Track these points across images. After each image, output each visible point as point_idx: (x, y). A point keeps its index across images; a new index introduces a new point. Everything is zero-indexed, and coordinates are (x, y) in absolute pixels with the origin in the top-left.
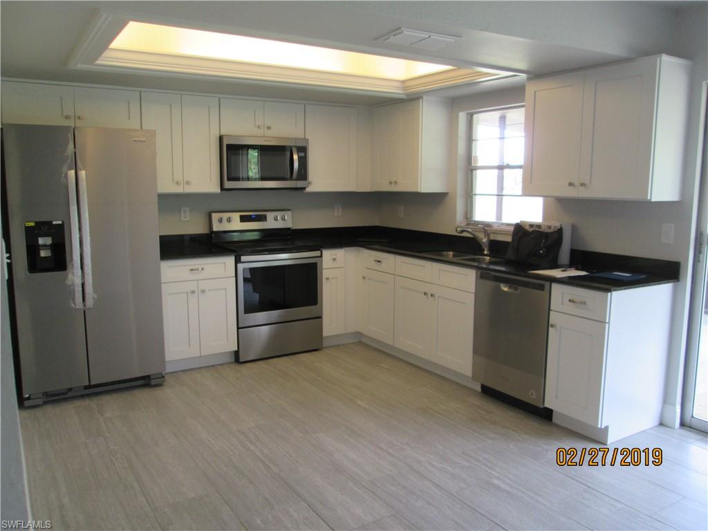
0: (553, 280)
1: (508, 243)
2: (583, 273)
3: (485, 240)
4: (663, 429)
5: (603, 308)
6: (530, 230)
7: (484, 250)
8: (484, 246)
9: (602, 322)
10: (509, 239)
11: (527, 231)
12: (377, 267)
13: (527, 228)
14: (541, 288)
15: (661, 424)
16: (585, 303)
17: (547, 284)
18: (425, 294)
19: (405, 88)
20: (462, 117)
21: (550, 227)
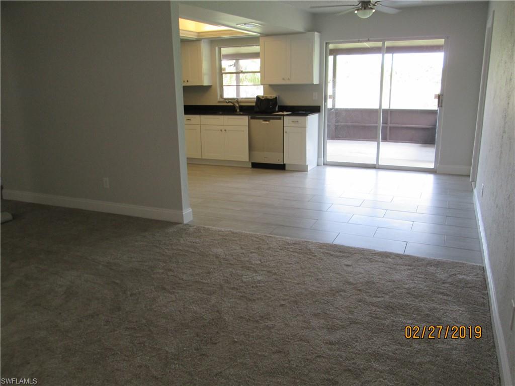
0: (284, 115)
1: (253, 106)
2: (290, 113)
3: (237, 105)
4: (319, 167)
5: (305, 122)
6: (263, 98)
7: (237, 110)
8: (237, 108)
9: (305, 127)
10: (254, 104)
11: (262, 100)
12: (189, 122)
13: (261, 98)
14: (280, 119)
15: (318, 165)
16: (297, 122)
17: (282, 117)
18: (221, 130)
19: (198, 36)
20: (217, 48)
21: (271, 97)
